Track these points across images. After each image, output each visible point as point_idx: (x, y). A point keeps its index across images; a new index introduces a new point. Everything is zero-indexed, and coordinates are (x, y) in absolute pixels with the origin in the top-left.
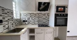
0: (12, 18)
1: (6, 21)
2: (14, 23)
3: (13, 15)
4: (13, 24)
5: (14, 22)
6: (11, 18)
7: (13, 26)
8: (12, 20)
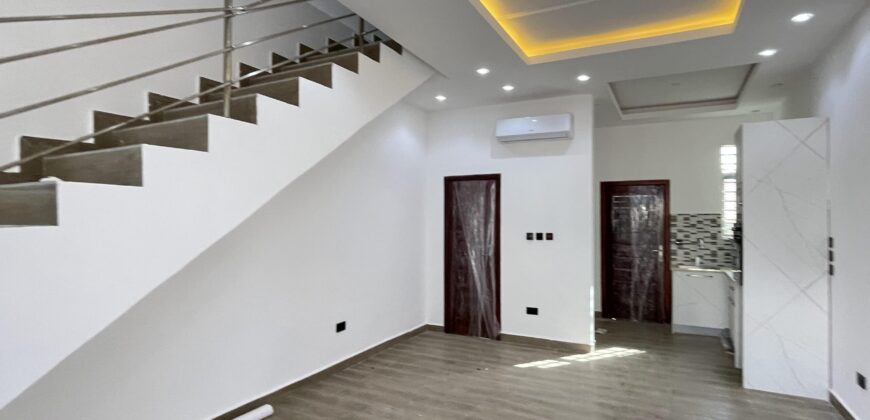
0: (714, 237)
1: (693, 243)
2: (721, 253)
3: (719, 226)
4: (714, 254)
5: (720, 249)
6: (709, 235)
7: (714, 261)
8: (714, 243)
